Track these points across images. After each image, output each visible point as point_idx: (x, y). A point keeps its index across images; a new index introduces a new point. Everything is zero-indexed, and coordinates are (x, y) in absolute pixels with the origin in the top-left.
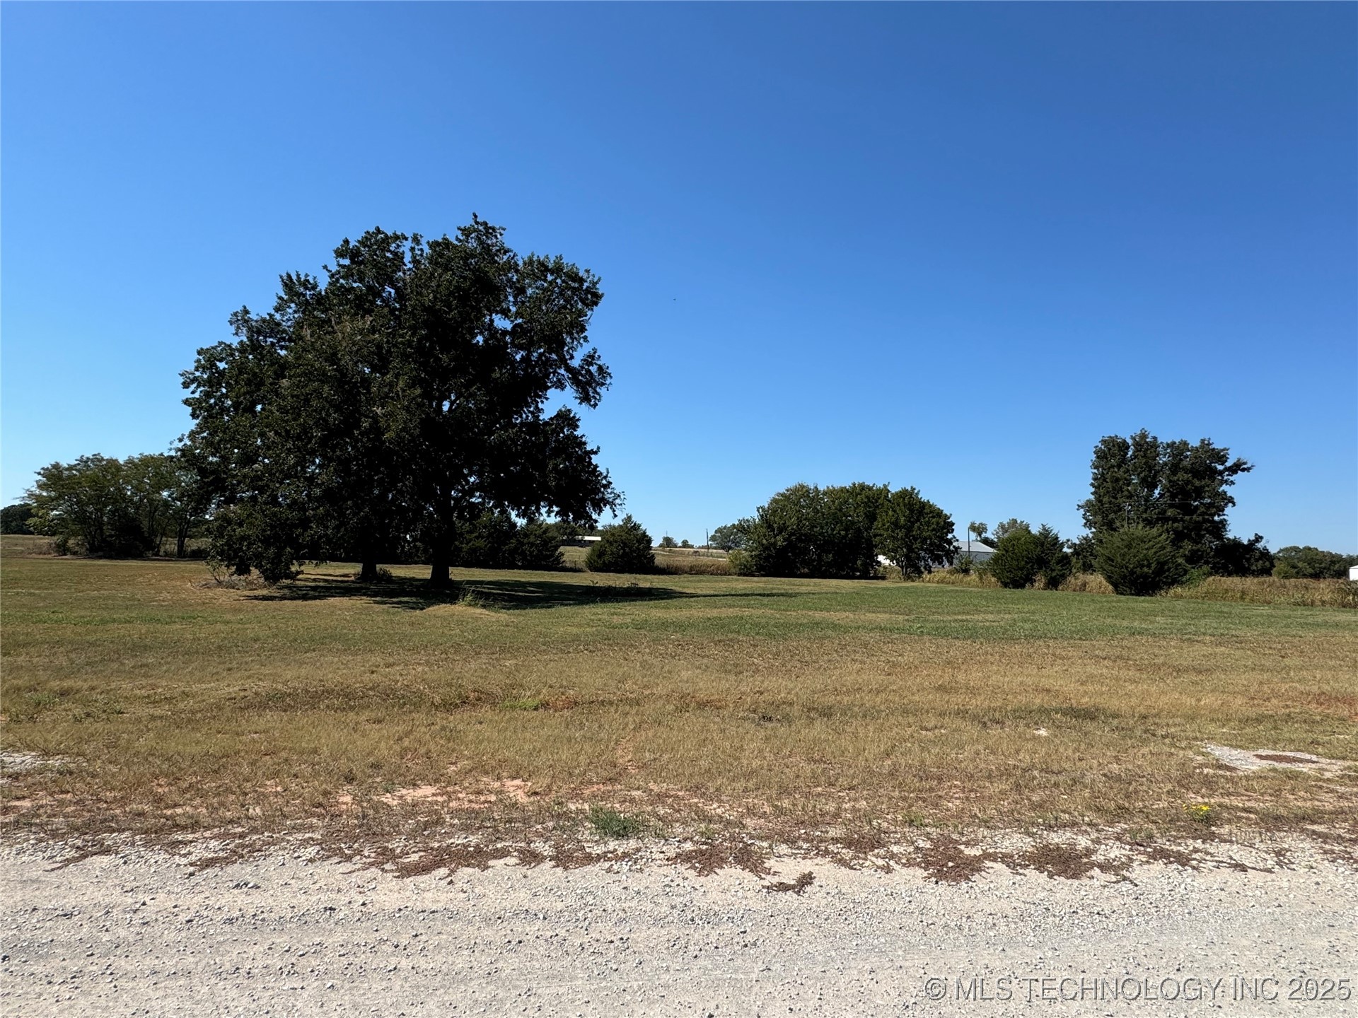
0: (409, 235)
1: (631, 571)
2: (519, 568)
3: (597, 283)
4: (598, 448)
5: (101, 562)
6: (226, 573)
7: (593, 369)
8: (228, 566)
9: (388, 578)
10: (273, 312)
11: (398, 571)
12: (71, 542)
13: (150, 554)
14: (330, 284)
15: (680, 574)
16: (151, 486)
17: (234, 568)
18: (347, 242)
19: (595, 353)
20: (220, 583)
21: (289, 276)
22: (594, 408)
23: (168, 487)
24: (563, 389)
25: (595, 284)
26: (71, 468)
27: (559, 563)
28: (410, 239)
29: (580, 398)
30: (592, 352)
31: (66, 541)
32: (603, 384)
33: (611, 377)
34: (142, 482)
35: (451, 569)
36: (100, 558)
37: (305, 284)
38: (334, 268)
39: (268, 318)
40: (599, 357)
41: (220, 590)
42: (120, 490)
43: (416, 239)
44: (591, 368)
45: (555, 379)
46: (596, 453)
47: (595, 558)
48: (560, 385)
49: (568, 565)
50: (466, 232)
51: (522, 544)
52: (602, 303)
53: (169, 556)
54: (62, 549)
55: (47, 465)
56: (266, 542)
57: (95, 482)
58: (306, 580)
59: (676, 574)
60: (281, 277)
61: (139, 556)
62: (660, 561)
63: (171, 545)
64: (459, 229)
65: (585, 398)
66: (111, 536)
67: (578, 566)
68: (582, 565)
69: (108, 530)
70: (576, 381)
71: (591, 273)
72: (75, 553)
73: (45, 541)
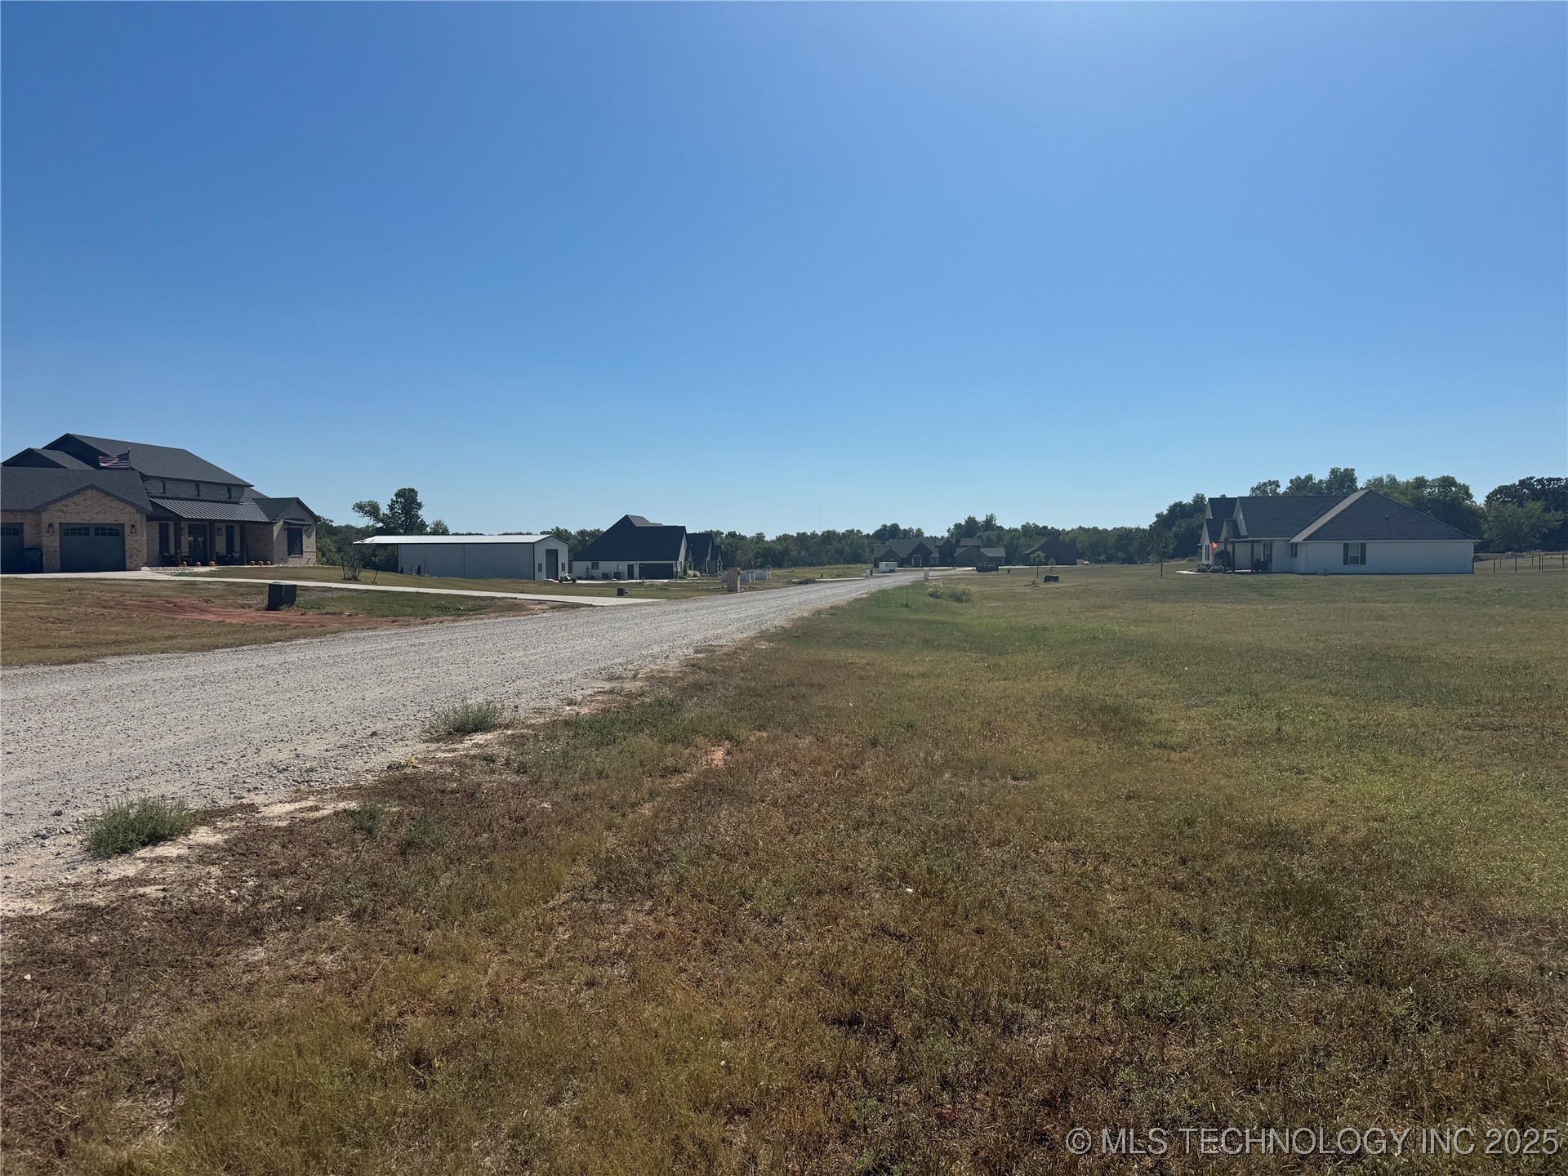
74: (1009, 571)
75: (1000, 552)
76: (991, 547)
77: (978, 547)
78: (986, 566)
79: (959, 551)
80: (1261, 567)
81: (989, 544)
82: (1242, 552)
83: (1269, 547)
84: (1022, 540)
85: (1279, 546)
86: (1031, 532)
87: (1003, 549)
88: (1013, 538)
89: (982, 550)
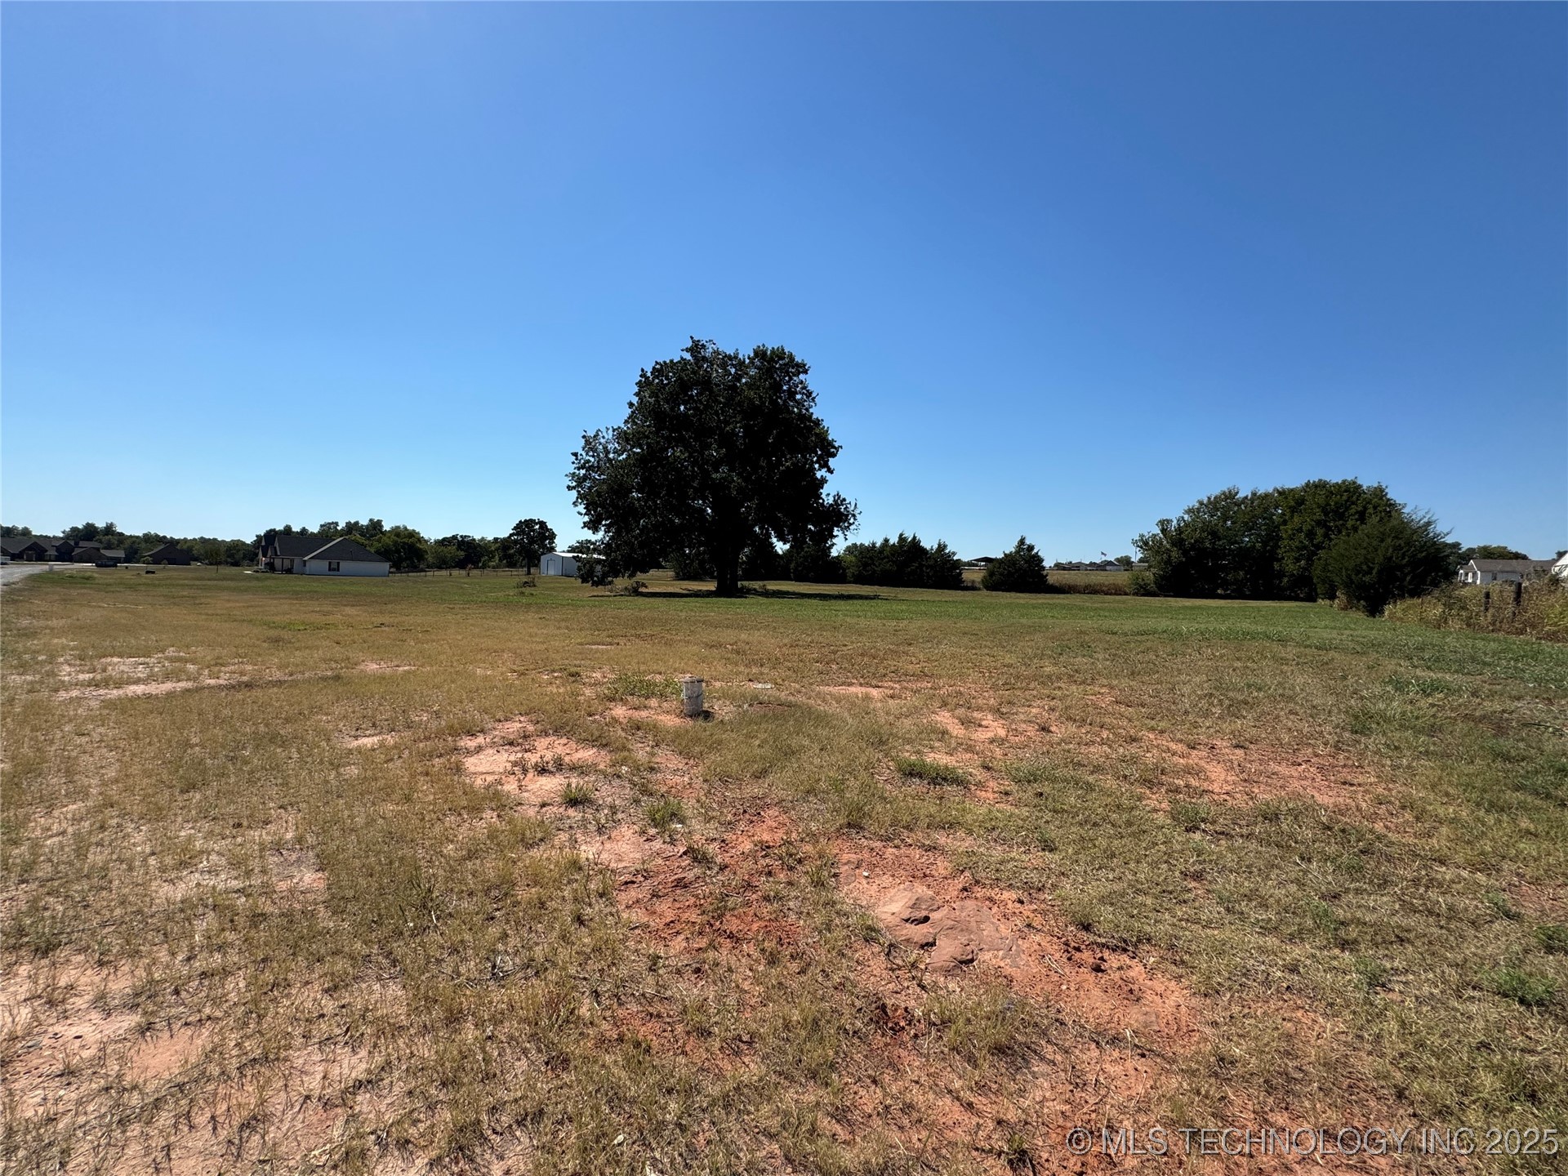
49: (967, 584)
67: (976, 585)
74: (127, 567)
75: (121, 554)
76: (112, 549)
77: (98, 549)
78: (104, 563)
79: (77, 551)
80: (289, 571)
81: (109, 547)
82: (278, 563)
83: (292, 561)
84: (143, 545)
85: (297, 560)
86: (150, 539)
87: (123, 552)
88: (134, 542)
89: (102, 551)
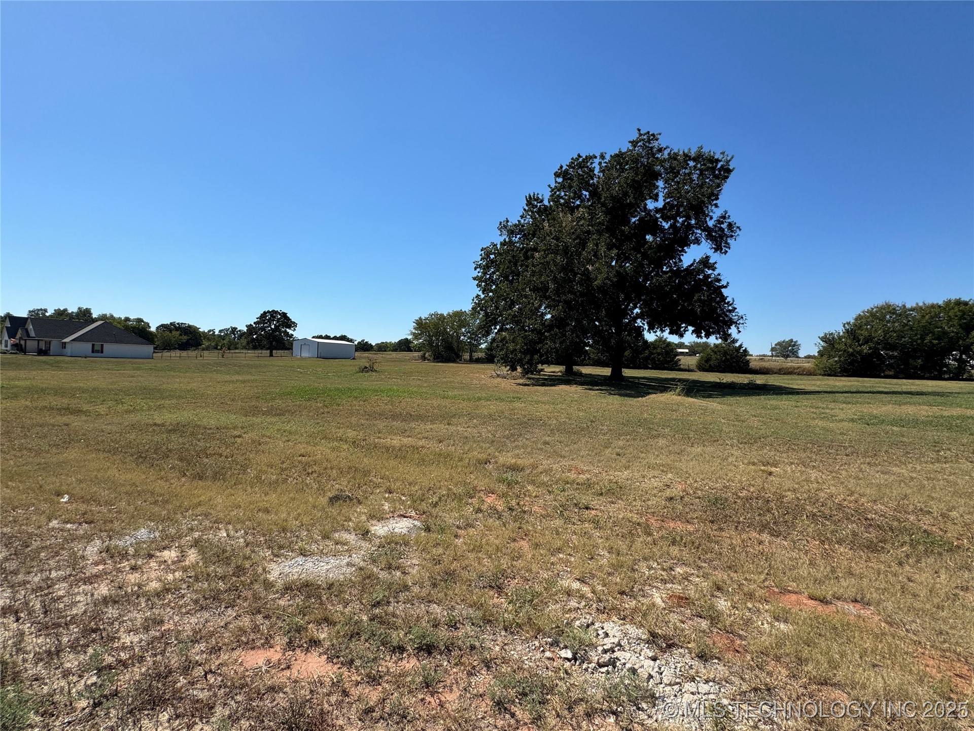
0: (598, 155)
1: (732, 372)
2: (651, 369)
3: (729, 161)
4: (728, 283)
5: (440, 364)
6: (505, 370)
7: (724, 226)
8: (506, 367)
9: (580, 374)
10: (520, 219)
11: (586, 370)
12: (427, 355)
13: (458, 360)
14: (551, 196)
15: (772, 374)
16: (458, 326)
17: (508, 367)
18: (561, 167)
19: (725, 214)
20: (498, 376)
21: (530, 196)
22: (725, 254)
23: (464, 327)
24: (699, 244)
25: (728, 162)
26: (426, 319)
27: (676, 366)
28: (598, 157)
29: (714, 248)
30: (724, 213)
31: (425, 354)
32: (732, 236)
33: (740, 230)
34: (454, 325)
35: (623, 370)
36: (438, 362)
37: (537, 199)
38: (553, 186)
39: (517, 223)
40: (729, 216)
41: (499, 379)
42: (445, 329)
43: (602, 157)
44: (722, 226)
45: (693, 238)
46: (726, 287)
47: (703, 362)
48: (697, 242)
49: (682, 367)
50: (634, 143)
51: (653, 354)
52: (732, 175)
53: (466, 362)
54: (424, 358)
55: (417, 319)
56: (525, 353)
57: (436, 326)
58: (544, 375)
59: (768, 374)
60: (526, 197)
61: (454, 361)
62: (753, 365)
63: (466, 356)
64: (630, 142)
65: (718, 248)
66: (442, 351)
67: (691, 367)
68: (694, 367)
69: (441, 348)
70: (710, 237)
71: (726, 154)
72: (428, 360)
73: (416, 354)
80: (41, 352)
82: (31, 345)
83: (48, 343)
85: (55, 343)
